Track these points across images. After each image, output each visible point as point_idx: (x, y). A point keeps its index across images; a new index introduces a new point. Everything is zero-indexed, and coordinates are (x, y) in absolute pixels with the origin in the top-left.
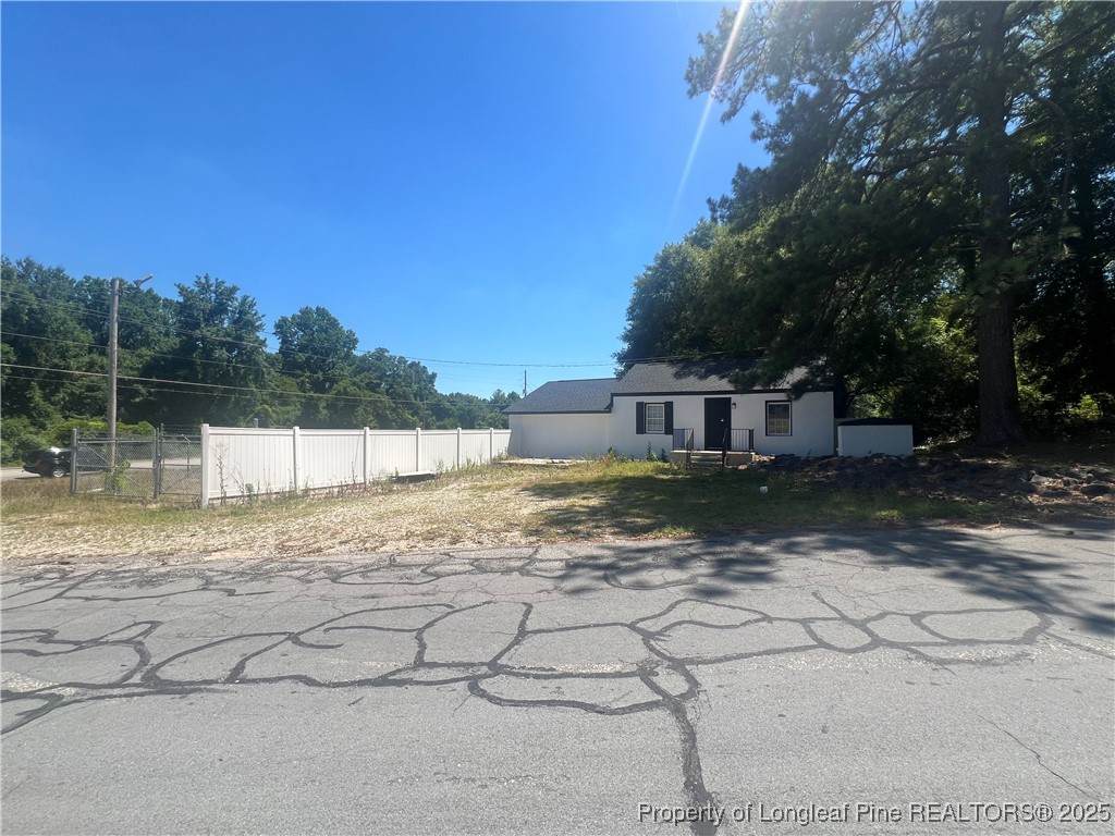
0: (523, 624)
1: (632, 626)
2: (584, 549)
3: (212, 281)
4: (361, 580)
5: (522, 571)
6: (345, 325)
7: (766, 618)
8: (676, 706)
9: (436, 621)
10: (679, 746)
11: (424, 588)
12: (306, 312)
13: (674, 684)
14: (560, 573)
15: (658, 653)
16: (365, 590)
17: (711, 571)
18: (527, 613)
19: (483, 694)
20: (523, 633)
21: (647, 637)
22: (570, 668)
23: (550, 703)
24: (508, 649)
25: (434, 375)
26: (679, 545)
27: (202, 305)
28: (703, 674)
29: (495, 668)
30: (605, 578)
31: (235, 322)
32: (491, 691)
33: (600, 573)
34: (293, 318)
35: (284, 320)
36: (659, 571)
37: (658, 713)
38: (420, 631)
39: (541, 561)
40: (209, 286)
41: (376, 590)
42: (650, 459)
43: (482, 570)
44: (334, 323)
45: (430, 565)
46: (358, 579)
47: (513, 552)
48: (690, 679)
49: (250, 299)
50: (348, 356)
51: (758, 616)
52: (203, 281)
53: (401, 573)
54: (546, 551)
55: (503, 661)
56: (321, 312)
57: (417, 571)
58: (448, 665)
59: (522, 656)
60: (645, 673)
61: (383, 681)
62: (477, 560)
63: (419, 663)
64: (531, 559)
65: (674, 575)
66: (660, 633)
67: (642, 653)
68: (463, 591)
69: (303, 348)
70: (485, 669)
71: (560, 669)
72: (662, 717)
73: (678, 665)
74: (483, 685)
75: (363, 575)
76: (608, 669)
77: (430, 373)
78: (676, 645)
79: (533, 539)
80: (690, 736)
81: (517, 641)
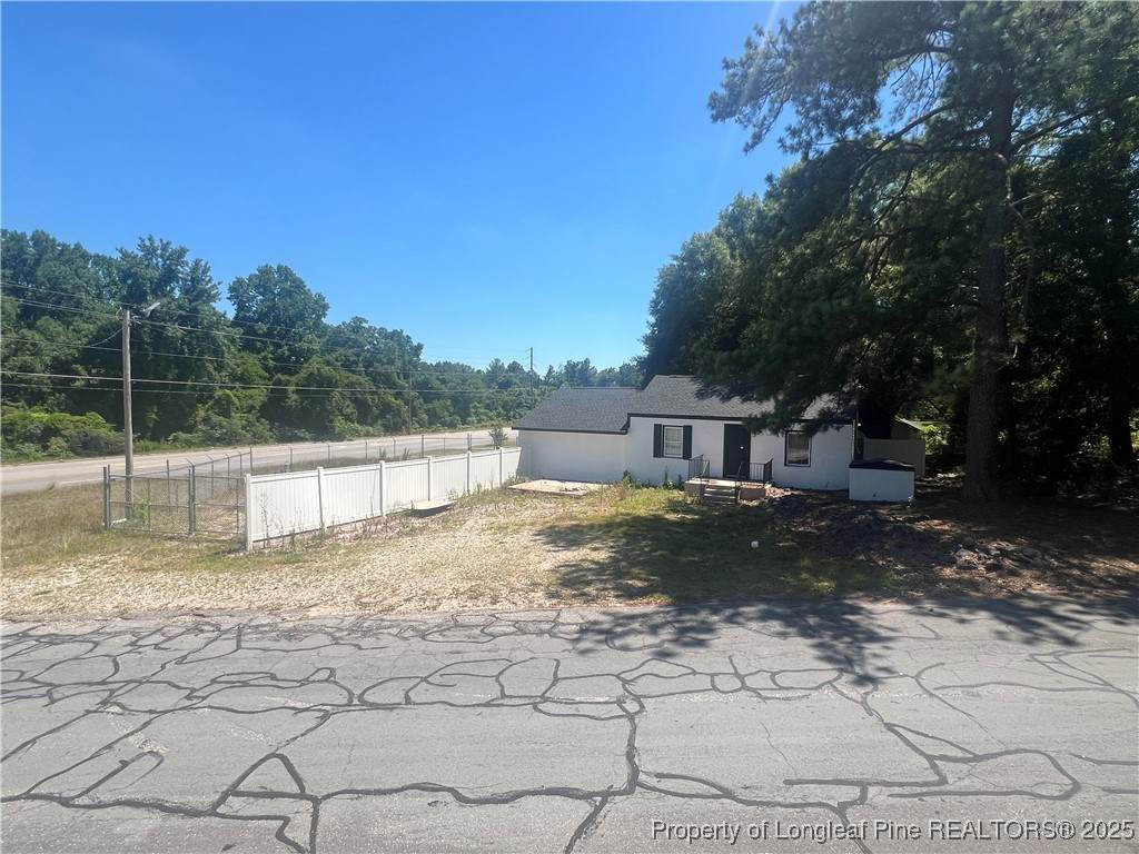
0: (555, 674)
1: (618, 676)
2: (592, 613)
3: (157, 243)
4: (441, 639)
5: (550, 632)
6: (313, 287)
7: (694, 673)
8: (631, 717)
9: (504, 670)
10: (628, 732)
11: (488, 646)
12: (265, 271)
13: (632, 707)
14: (576, 636)
15: (629, 692)
16: (448, 647)
17: (674, 637)
18: (557, 667)
19: (541, 711)
20: (556, 679)
21: (625, 682)
22: (583, 699)
23: (574, 715)
24: (549, 688)
25: (420, 347)
26: (662, 612)
27: (150, 273)
28: (648, 703)
29: (544, 698)
30: (606, 641)
31: (186, 292)
32: (544, 709)
33: (602, 637)
34: (250, 279)
35: (240, 282)
36: (640, 637)
37: (624, 720)
38: (497, 677)
39: (563, 624)
40: (155, 250)
41: (456, 647)
42: (666, 486)
43: (523, 632)
44: (299, 285)
45: (485, 626)
46: (437, 637)
47: (540, 615)
48: (642, 706)
49: (203, 263)
50: (317, 324)
51: (690, 671)
52: (148, 243)
53: (467, 633)
54: (566, 616)
55: (548, 695)
56: (284, 272)
57: (478, 631)
58: (520, 697)
59: (556, 692)
60: (620, 702)
61: (488, 704)
62: (517, 622)
63: (503, 696)
64: (556, 623)
65: (650, 640)
66: (632, 681)
67: (621, 691)
68: (513, 649)
69: (262, 317)
70: (539, 699)
71: (578, 699)
72: (624, 721)
73: (637, 698)
74: (540, 706)
75: (441, 632)
76: (602, 700)
77: (415, 344)
78: (637, 689)
79: (554, 601)
80: (634, 729)
81: (553, 685)
